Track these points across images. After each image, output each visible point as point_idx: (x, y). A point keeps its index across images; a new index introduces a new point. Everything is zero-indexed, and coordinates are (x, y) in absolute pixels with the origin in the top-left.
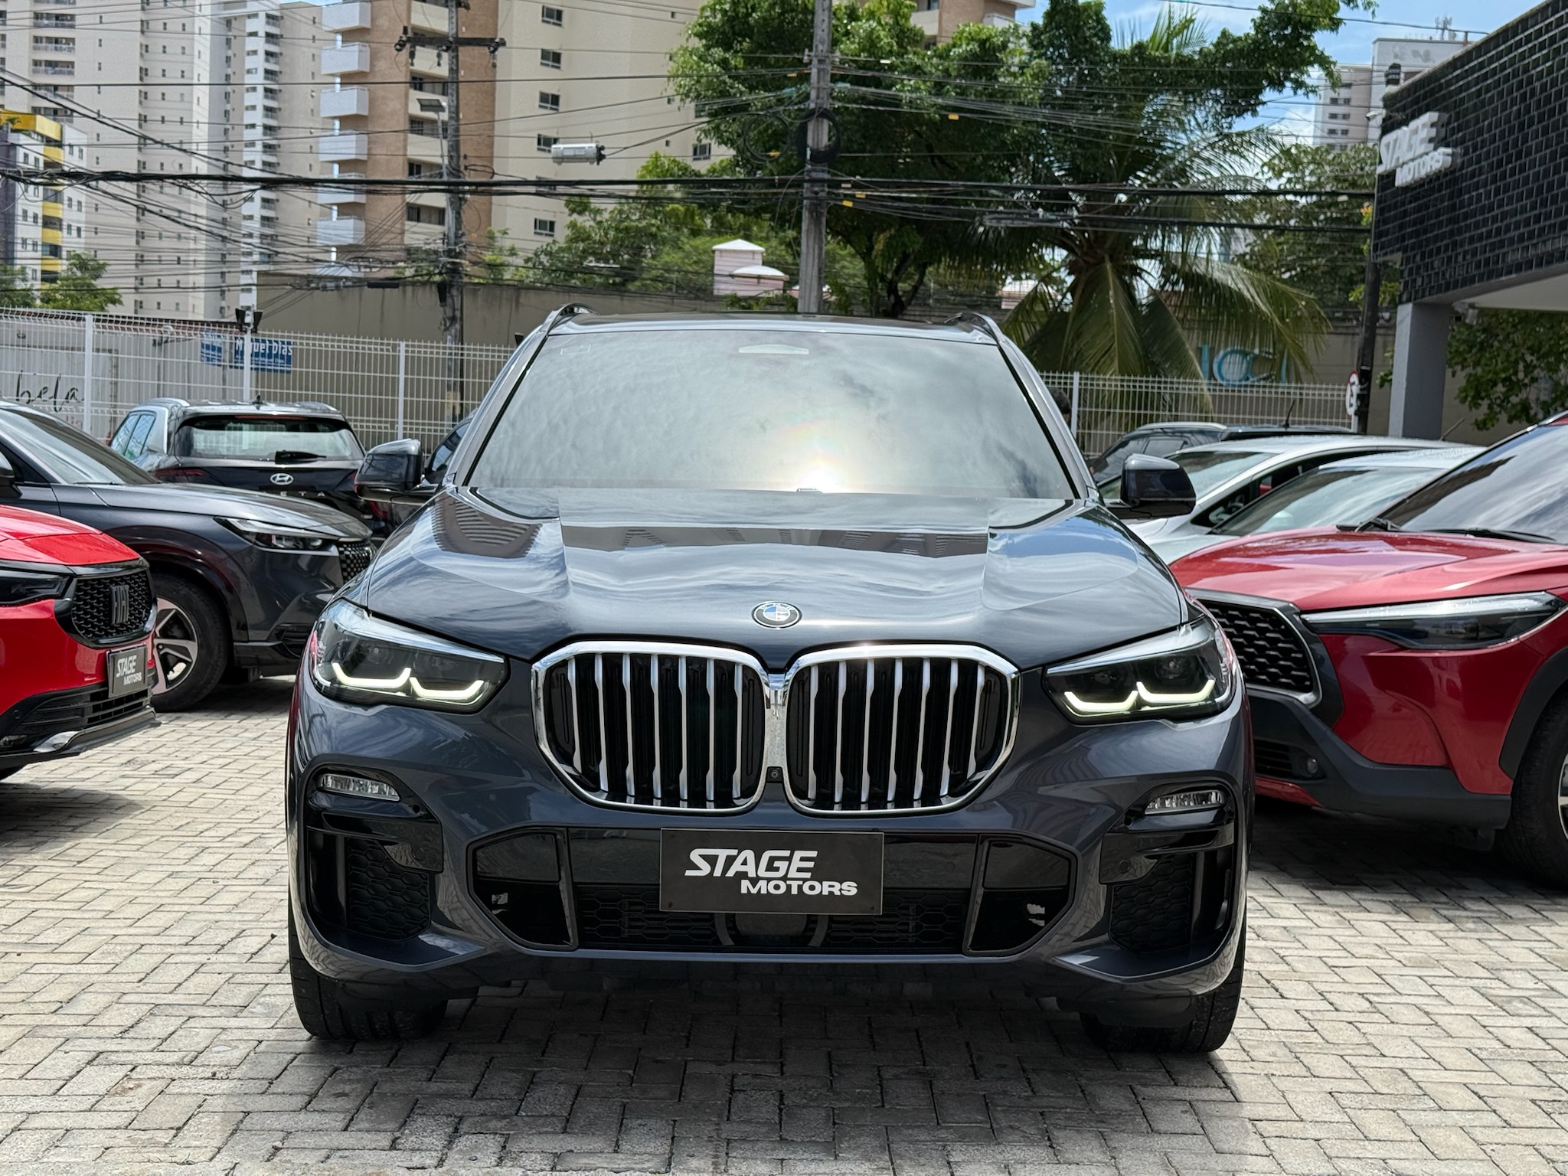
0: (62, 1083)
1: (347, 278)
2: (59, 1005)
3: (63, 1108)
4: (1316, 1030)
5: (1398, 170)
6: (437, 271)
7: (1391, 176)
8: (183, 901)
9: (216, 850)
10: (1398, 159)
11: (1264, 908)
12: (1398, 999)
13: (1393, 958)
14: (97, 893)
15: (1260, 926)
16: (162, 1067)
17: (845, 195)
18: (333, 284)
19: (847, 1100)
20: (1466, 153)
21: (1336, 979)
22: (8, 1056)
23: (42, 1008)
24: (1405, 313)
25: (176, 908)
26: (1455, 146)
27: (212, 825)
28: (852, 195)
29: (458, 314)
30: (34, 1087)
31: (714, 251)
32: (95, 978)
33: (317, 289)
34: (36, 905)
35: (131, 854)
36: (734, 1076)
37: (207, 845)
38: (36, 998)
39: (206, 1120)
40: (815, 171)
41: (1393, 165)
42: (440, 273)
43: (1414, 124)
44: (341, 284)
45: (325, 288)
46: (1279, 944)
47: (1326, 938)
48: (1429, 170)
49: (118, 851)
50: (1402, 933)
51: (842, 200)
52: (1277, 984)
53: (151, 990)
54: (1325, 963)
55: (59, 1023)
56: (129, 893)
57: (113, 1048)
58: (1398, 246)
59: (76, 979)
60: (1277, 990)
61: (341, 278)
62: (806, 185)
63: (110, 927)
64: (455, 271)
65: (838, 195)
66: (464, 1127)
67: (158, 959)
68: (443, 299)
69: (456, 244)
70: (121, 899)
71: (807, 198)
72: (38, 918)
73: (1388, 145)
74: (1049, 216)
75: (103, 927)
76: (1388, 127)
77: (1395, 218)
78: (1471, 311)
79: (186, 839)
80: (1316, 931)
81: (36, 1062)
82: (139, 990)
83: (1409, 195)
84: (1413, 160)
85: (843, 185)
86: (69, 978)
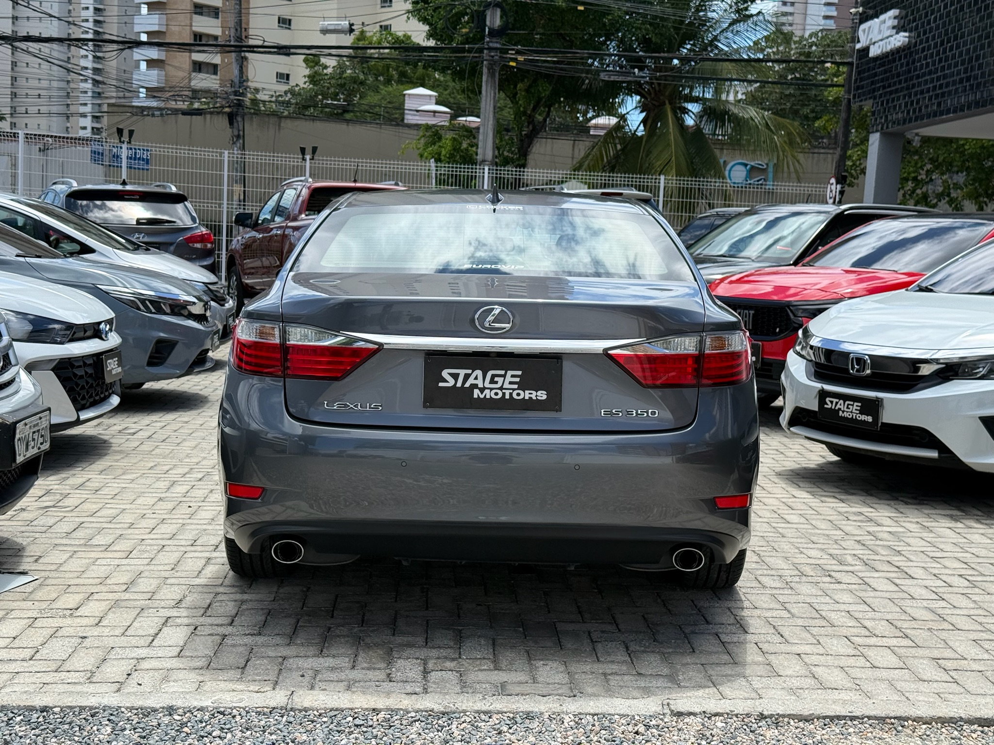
0: (151, 638)
1: (168, 109)
2: (126, 586)
3: (160, 655)
4: (943, 599)
5: (872, 47)
6: (227, 105)
7: (866, 50)
8: (176, 517)
9: (183, 483)
10: (871, 39)
11: (872, 520)
12: (985, 579)
13: (967, 552)
14: (118, 511)
15: (874, 531)
16: (214, 627)
17: (510, 58)
18: (157, 113)
19: (669, 647)
20: (919, 36)
21: (939, 566)
22: (107, 621)
23: (116, 588)
24: (875, 139)
25: (174, 521)
26: (911, 31)
27: (172, 466)
28: (516, 59)
29: (241, 133)
30: (134, 641)
31: (404, 95)
32: (142, 568)
33: (148, 115)
34: (82, 520)
35: (127, 485)
36: (589, 633)
37: (175, 479)
38: (108, 581)
39: (258, 662)
40: (491, 42)
41: (868, 43)
42: (229, 107)
43: (882, 17)
44: (164, 112)
45: (153, 115)
46: (891, 543)
47: (920, 539)
48: (893, 46)
49: (118, 483)
50: (965, 535)
51: (509, 62)
52: (905, 569)
53: (182, 575)
54: (928, 556)
55: (132, 598)
56: (138, 511)
57: (176, 614)
58: (870, 96)
59: (128, 568)
60: (906, 573)
61: (164, 109)
62: (485, 51)
63: (137, 534)
64: (240, 104)
65: (506, 58)
66: (430, 665)
67: (177, 555)
68: (231, 123)
69: (240, 87)
70: (136, 515)
71: (486, 60)
72: (86, 528)
73: (864, 31)
74: (641, 74)
75: (131, 534)
76: (864, 18)
77: (868, 78)
78: (917, 138)
79: (160, 476)
80: (909, 534)
81: (128, 624)
82: (174, 576)
83: (878, 62)
84: (881, 40)
85: (510, 52)
86: (124, 568)
